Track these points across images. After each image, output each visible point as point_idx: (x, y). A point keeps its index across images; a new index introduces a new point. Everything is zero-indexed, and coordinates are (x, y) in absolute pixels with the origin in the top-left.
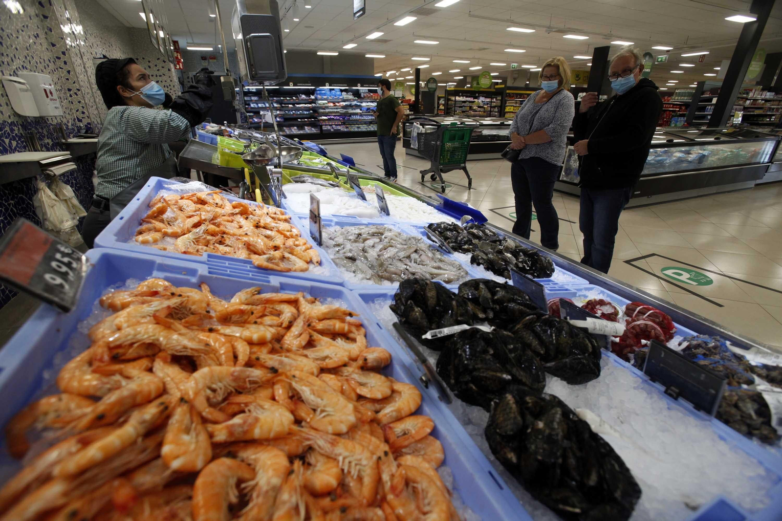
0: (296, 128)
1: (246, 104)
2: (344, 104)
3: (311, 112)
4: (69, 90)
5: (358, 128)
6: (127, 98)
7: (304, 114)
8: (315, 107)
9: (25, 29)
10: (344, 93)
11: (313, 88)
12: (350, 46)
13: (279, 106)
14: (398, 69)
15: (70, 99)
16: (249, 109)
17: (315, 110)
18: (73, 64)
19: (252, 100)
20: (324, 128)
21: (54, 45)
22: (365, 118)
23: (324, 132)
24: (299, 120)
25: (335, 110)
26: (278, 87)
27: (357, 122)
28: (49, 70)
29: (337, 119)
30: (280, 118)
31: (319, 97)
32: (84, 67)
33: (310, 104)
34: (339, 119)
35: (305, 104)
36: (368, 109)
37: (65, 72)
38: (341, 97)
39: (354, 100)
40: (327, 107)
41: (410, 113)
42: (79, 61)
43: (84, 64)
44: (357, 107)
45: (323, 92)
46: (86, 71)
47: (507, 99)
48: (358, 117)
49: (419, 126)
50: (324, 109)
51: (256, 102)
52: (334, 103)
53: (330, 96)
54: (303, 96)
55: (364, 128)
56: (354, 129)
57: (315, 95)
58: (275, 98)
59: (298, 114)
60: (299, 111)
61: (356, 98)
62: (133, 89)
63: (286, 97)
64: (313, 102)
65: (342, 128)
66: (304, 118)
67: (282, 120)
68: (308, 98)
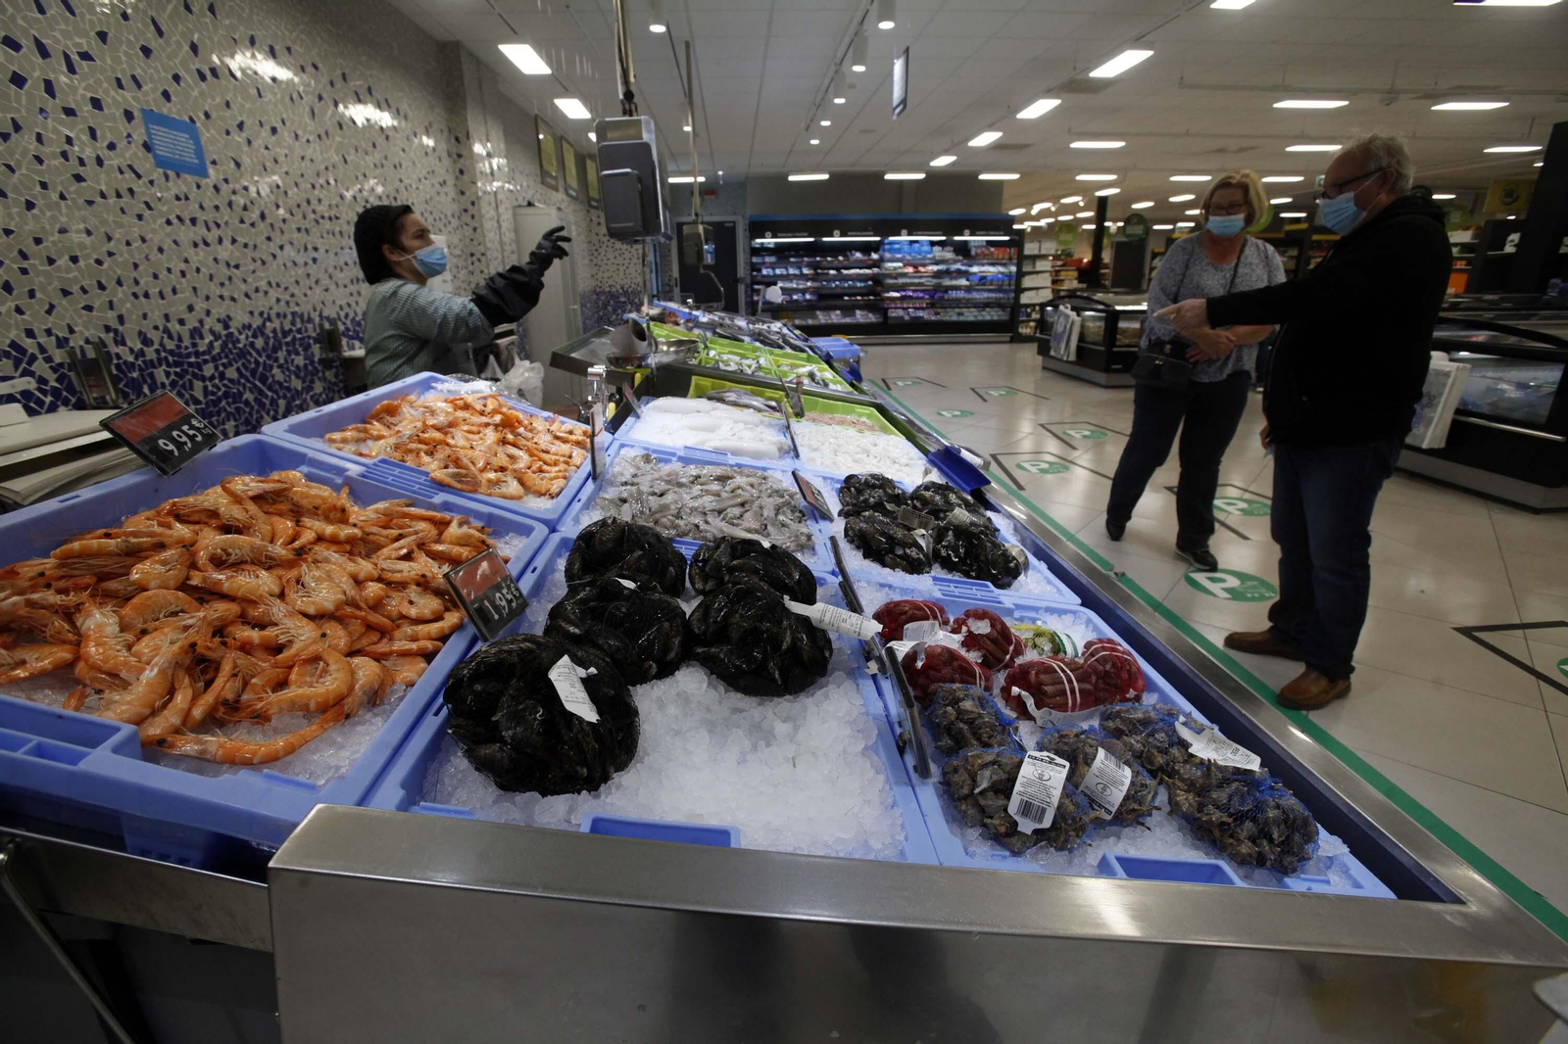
0: (838, 312)
1: (753, 270)
2: (935, 268)
3: (870, 283)
4: (472, 255)
5: (959, 314)
6: (394, 262)
7: (856, 288)
8: (878, 274)
9: (430, 176)
10: (937, 248)
11: (878, 239)
12: (942, 161)
13: (812, 272)
14: (1055, 200)
15: (471, 268)
16: (759, 278)
17: (877, 280)
18: (482, 216)
19: (764, 263)
20: (893, 313)
21: (463, 193)
22: (976, 295)
23: (890, 322)
24: (846, 298)
25: (917, 281)
26: (812, 239)
27: (958, 303)
28: (450, 228)
29: (918, 298)
30: (811, 294)
31: (887, 255)
32: (498, 222)
33: (869, 268)
34: (922, 298)
35: (860, 268)
36: (984, 278)
37: (471, 230)
38: (930, 256)
39: (955, 262)
40: (905, 275)
41: (1081, 286)
42: (493, 212)
43: (499, 216)
44: (960, 274)
45: (897, 246)
46: (500, 227)
47: (1311, 253)
48: (961, 294)
49: (1068, 311)
50: (895, 278)
51: (773, 266)
52: (915, 267)
53: (910, 254)
54: (858, 255)
55: (970, 315)
56: (952, 316)
57: (881, 252)
58: (806, 259)
59: (844, 288)
60: (847, 281)
61: (960, 258)
62: (404, 250)
63: (825, 257)
64: (877, 264)
65: (926, 315)
66: (855, 295)
67: (814, 298)
68: (866, 258)
